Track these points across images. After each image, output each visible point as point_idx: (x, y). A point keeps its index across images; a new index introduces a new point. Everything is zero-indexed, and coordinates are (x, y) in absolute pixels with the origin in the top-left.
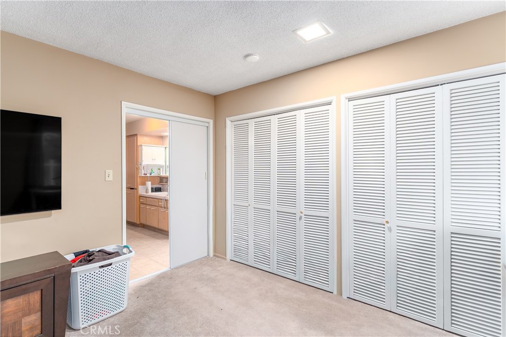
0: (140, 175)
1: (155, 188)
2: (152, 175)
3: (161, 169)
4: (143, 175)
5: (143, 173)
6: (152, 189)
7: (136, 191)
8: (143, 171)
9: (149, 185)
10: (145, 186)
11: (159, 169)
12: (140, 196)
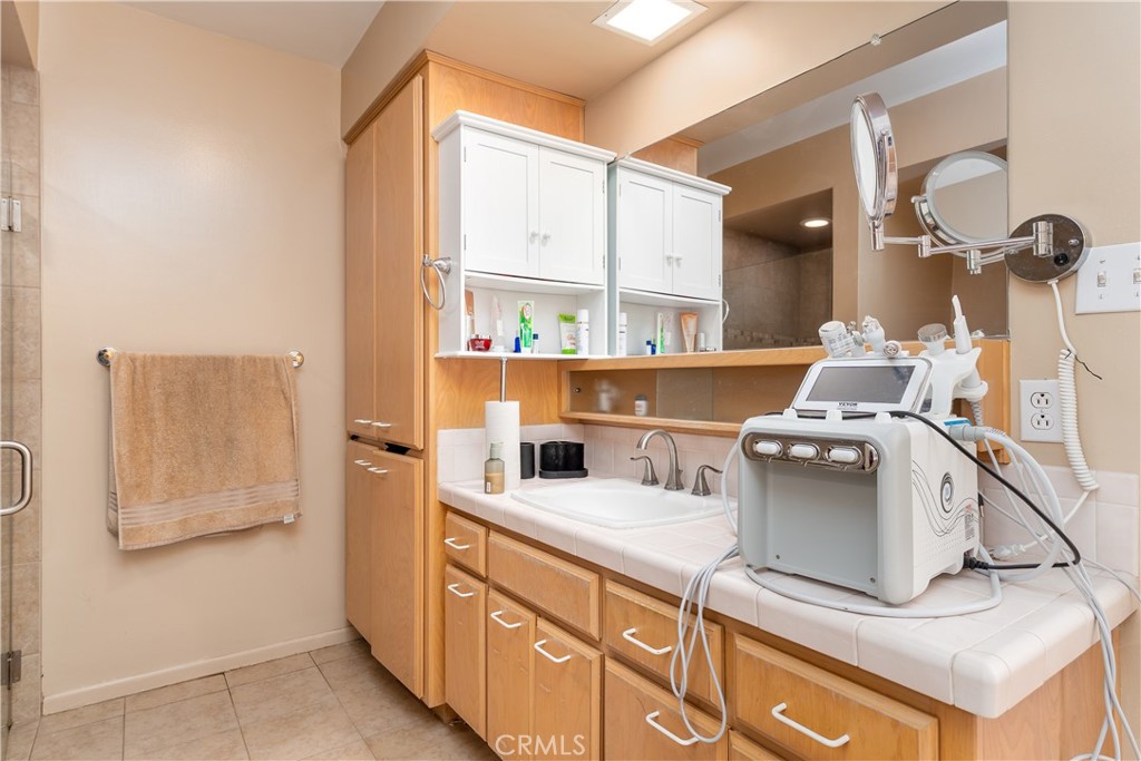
0: (443, 354)
1: (544, 447)
2: (525, 353)
3: (584, 315)
4: (463, 352)
5: (465, 336)
6: (527, 449)
7: (418, 464)
8: (464, 319)
9: (508, 424)
10: (476, 432)
11: (570, 319)
12: (446, 508)
